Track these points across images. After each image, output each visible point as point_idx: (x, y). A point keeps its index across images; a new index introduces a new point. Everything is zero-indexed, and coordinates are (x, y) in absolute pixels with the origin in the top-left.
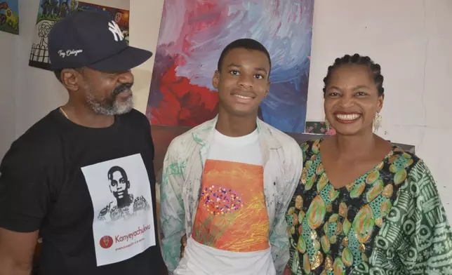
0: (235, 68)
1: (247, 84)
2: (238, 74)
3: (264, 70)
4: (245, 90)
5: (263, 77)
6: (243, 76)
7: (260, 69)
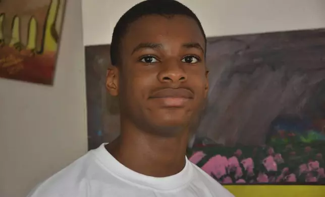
0: (149, 51)
1: (175, 75)
2: (154, 60)
3: (197, 45)
4: (173, 85)
5: (199, 59)
6: (163, 63)
7: (190, 46)
